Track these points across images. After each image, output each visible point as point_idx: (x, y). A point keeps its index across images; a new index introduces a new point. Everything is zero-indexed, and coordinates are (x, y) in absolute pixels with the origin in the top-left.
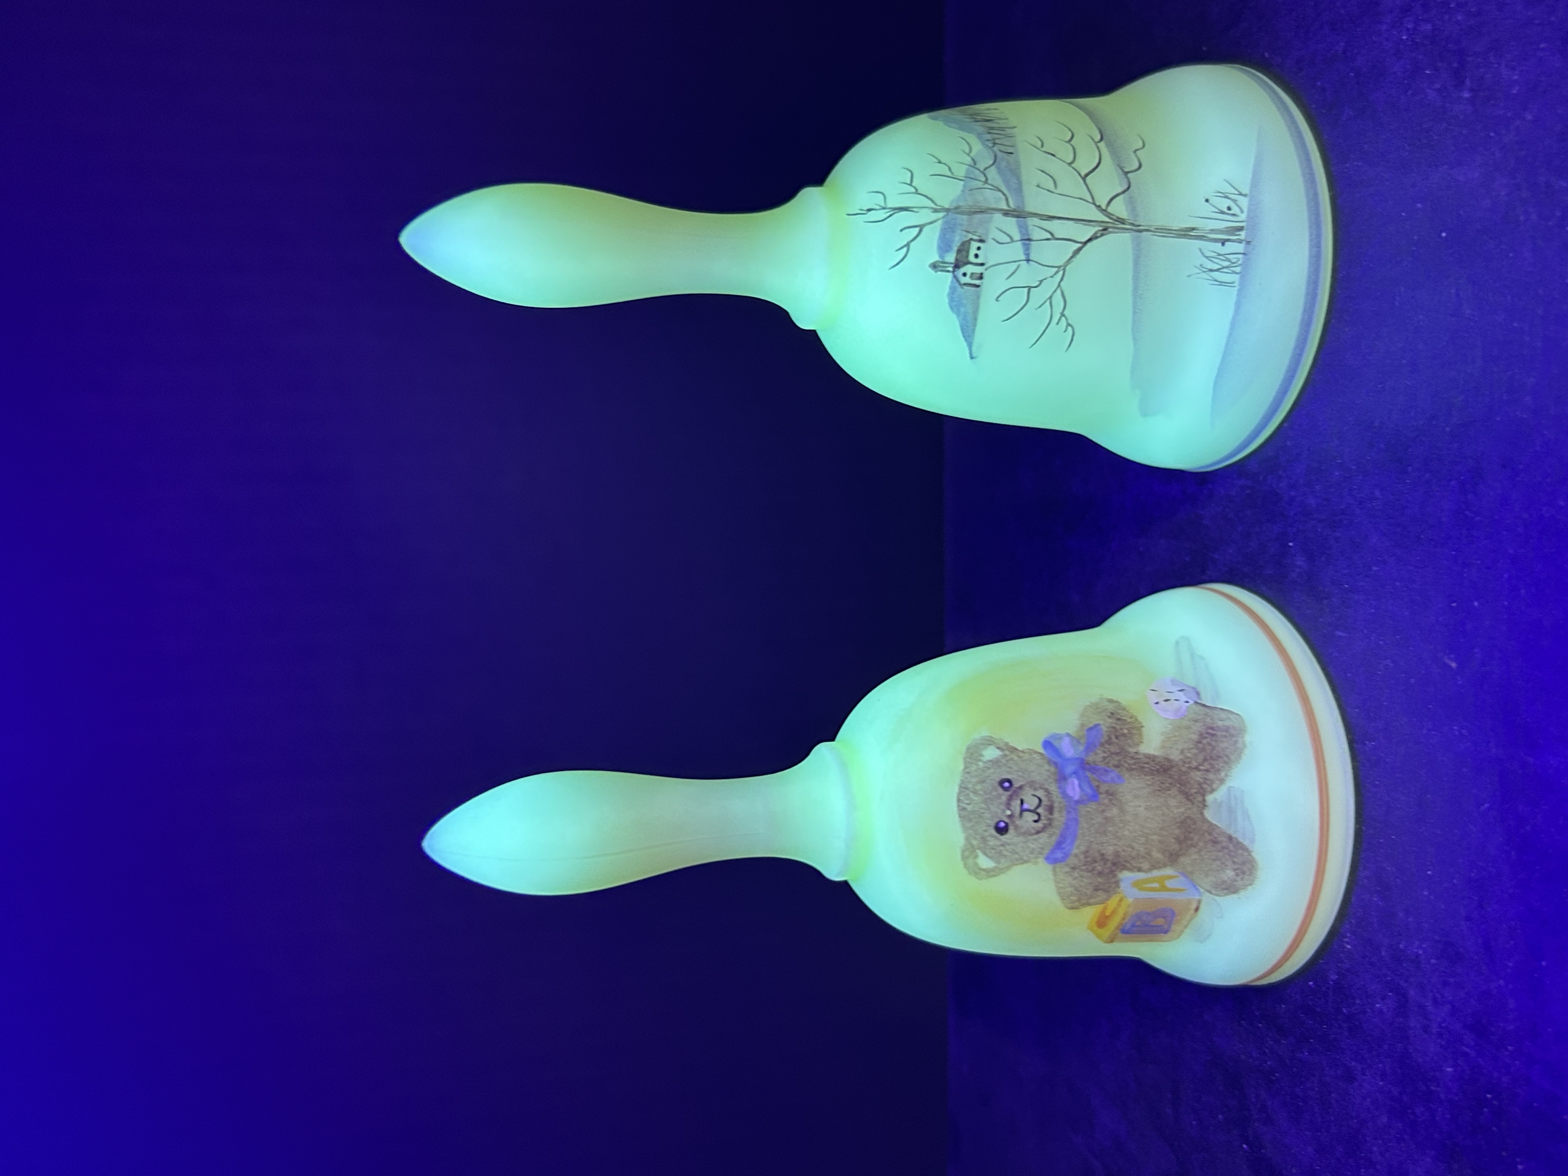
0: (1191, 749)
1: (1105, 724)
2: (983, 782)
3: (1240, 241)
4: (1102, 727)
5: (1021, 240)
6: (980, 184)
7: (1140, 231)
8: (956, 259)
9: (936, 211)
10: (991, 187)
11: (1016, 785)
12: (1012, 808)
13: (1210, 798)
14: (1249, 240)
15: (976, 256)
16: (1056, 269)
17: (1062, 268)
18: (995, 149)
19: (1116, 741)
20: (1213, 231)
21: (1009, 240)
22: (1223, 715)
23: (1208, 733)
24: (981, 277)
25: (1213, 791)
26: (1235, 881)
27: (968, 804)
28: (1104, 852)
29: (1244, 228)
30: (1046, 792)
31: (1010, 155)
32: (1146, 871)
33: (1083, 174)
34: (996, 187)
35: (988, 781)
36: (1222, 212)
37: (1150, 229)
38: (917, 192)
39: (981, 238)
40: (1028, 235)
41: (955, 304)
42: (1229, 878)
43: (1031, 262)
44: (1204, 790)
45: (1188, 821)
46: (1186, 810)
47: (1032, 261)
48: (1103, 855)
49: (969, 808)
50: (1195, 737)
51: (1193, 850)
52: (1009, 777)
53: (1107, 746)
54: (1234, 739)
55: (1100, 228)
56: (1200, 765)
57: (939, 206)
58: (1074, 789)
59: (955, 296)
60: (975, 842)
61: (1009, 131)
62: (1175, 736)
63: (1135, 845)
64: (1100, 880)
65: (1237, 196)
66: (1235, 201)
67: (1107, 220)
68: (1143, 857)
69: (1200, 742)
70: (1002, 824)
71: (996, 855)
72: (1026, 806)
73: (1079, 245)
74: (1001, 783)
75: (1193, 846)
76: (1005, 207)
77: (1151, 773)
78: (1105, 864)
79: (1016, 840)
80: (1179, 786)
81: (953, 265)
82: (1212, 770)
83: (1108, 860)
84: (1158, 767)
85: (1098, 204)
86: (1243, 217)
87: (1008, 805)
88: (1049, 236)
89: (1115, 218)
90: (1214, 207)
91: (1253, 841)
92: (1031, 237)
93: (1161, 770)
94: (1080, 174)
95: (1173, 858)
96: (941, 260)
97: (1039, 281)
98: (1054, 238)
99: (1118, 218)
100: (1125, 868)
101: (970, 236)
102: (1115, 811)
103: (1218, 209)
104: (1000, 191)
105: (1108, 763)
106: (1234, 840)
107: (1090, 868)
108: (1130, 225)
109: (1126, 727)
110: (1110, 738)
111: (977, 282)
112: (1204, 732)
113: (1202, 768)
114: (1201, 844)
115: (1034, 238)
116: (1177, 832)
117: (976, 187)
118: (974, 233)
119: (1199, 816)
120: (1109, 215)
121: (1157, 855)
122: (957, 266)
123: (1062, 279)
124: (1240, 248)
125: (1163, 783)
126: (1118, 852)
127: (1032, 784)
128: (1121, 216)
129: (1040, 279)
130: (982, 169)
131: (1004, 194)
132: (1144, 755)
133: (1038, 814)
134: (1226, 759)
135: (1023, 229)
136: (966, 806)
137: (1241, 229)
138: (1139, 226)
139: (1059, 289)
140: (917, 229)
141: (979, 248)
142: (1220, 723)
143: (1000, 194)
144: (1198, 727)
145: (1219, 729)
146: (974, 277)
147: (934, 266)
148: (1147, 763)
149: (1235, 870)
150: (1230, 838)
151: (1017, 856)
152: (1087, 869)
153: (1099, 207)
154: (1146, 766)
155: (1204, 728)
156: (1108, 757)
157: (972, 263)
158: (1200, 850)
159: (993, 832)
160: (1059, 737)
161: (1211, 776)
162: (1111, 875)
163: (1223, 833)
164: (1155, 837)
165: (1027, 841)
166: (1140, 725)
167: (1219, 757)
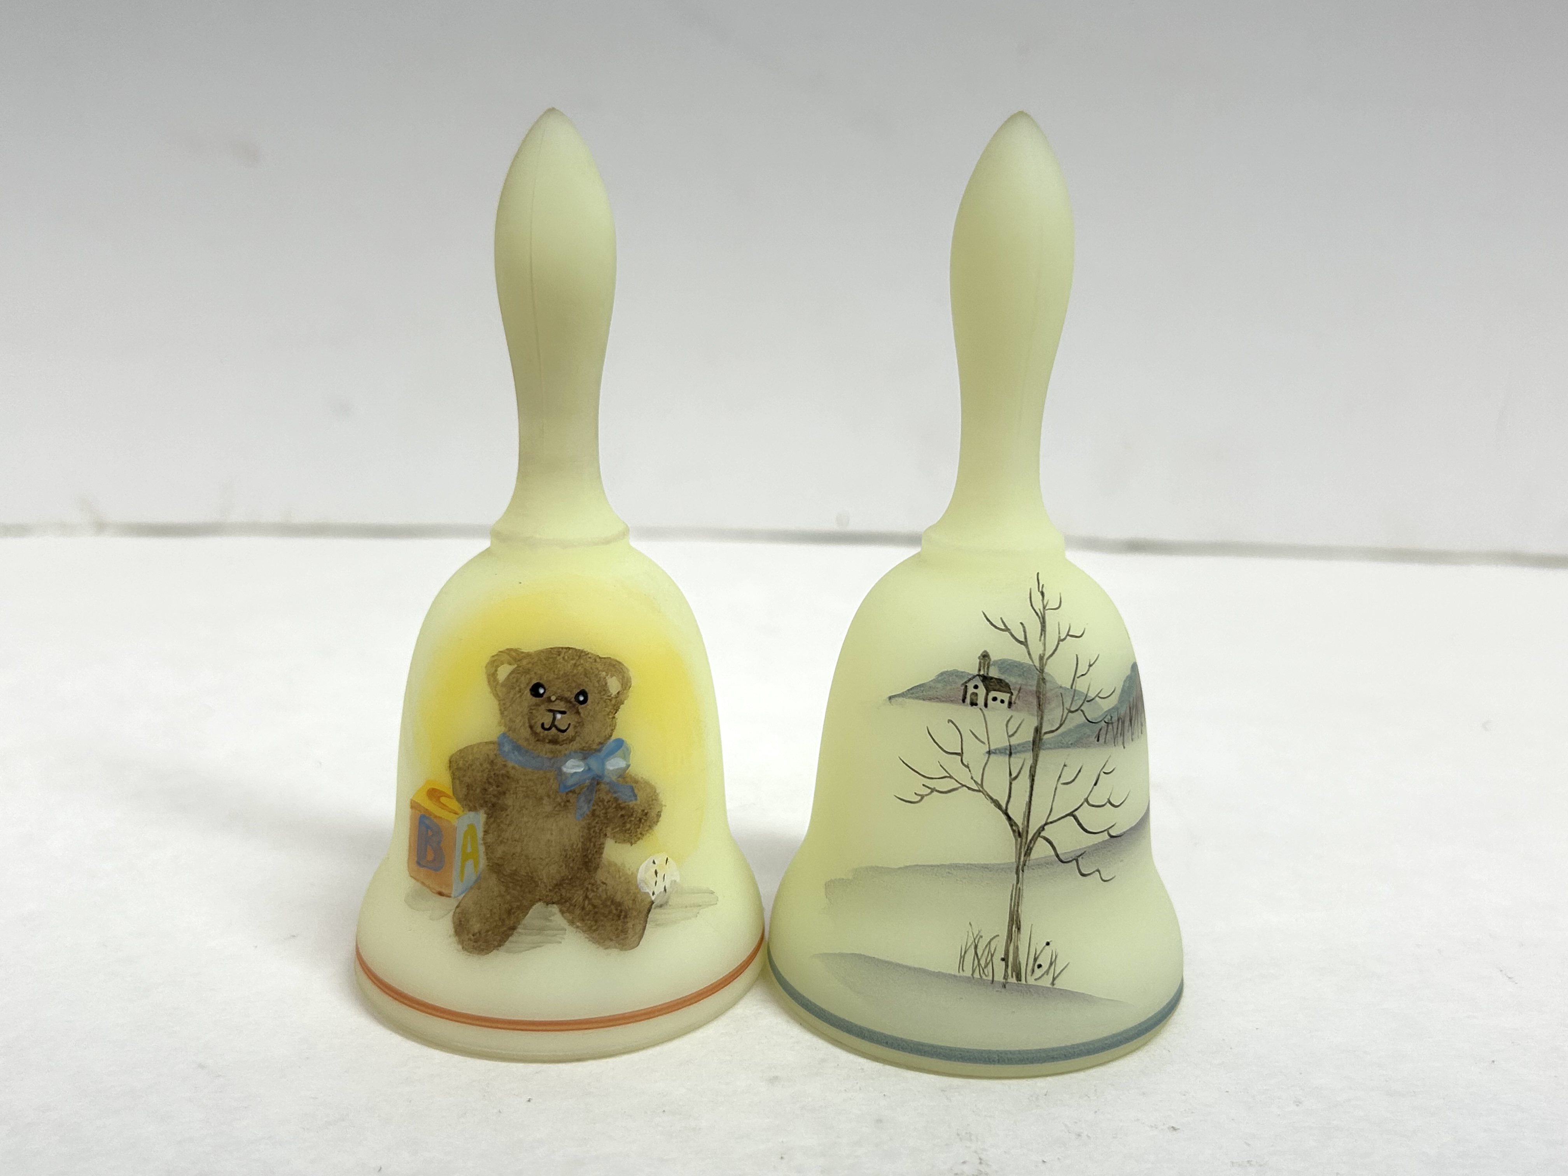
0: (606, 893)
1: (636, 804)
2: (586, 675)
3: (1006, 977)
4: (634, 802)
5: (1010, 745)
6: (1067, 705)
7: (1017, 873)
8: (992, 678)
9: (1041, 658)
10: (1064, 717)
11: (580, 707)
12: (558, 702)
13: (555, 909)
14: (1007, 986)
15: (995, 699)
16: (980, 782)
17: (981, 789)
18: (1103, 723)
19: (619, 815)
20: (1017, 948)
21: (1010, 733)
22: (639, 928)
23: (621, 911)
24: (973, 704)
25: (562, 912)
26: (468, 933)
27: (563, 658)
28: (507, 796)
29: (1019, 982)
30: (572, 737)
31: (1096, 739)
32: (484, 839)
33: (1076, 813)
34: (1064, 721)
35: (586, 679)
36: (1035, 960)
37: (1019, 883)
38: (1060, 640)
39: (1013, 705)
40: (1015, 753)
41: (946, 677)
42: (472, 926)
43: (987, 755)
44: (565, 904)
45: (534, 885)
46: (544, 883)
47: (989, 757)
48: (504, 793)
49: (560, 659)
50: (618, 898)
51: (503, 889)
52: (589, 701)
53: (614, 805)
54: (614, 938)
55: (1021, 830)
56: (590, 900)
57: (1046, 662)
58: (574, 767)
59: (954, 677)
60: (524, 662)
61: (1120, 739)
62: (620, 877)
63: (512, 828)
64: (478, 790)
65: (1052, 974)
66: (1047, 972)
67: (1030, 838)
68: (499, 836)
69: (612, 901)
70: (541, 691)
71: (511, 683)
72: (559, 716)
73: (1004, 806)
74: (583, 693)
75: (507, 887)
76: (1044, 731)
77: (585, 849)
78: (495, 796)
79: (525, 704)
80: (570, 877)
81: (986, 675)
82: (583, 913)
83: (499, 799)
84: (590, 856)
85: (1046, 827)
86: (1031, 981)
87: (561, 698)
88: (1014, 775)
89: (1031, 846)
90: (1042, 951)
91: (509, 951)
92: (1013, 755)
93: (587, 860)
94: (1076, 810)
95: (496, 867)
96: (991, 663)
97: (968, 764)
98: (1013, 779)
99: (1031, 849)
100: (489, 816)
101: (1015, 693)
102: (548, 808)
103: (1039, 955)
104: (1061, 725)
105: (598, 804)
106: (511, 932)
107: (491, 780)
108: (1023, 861)
109: (633, 827)
110: (622, 809)
111: (968, 700)
112: (623, 908)
113: (587, 902)
114: (508, 897)
115: (1012, 759)
116: (523, 873)
117: (1064, 701)
118: (1018, 697)
119: (537, 897)
120: (1034, 839)
121: (500, 850)
122: (985, 679)
123: (969, 788)
124: (999, 977)
125: (573, 860)
126: (506, 810)
127: (581, 724)
128: (1033, 852)
129: (970, 766)
130: (1082, 708)
131: (1057, 729)
132: (603, 844)
133: (549, 729)
134: (594, 928)
135: (1021, 748)
136: (562, 655)
137: (1019, 978)
138: (1023, 871)
139: (960, 785)
140: (1023, 640)
141: (1002, 701)
142: (630, 925)
143: (1058, 725)
144: (628, 903)
145: (625, 923)
146: (973, 697)
147: (985, 656)
148: (594, 845)
149: (480, 932)
150: (513, 928)
151: (508, 704)
152: (491, 777)
153: (1042, 828)
154: (592, 844)
155: (627, 908)
156: (603, 804)
157: (987, 694)
158: (502, 896)
159: (534, 682)
160: (626, 757)
161: (578, 911)
162: (482, 802)
163: (518, 921)
164: (518, 849)
165: (523, 716)
166: (633, 841)
167: (596, 921)
